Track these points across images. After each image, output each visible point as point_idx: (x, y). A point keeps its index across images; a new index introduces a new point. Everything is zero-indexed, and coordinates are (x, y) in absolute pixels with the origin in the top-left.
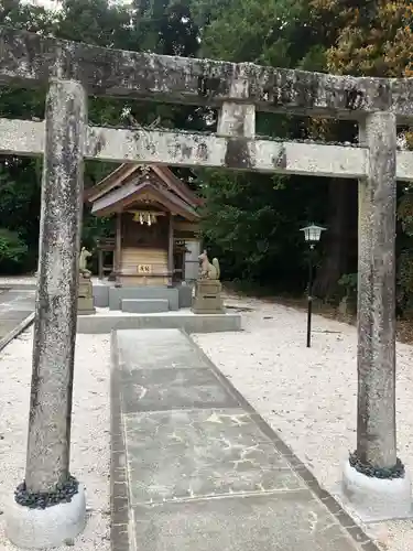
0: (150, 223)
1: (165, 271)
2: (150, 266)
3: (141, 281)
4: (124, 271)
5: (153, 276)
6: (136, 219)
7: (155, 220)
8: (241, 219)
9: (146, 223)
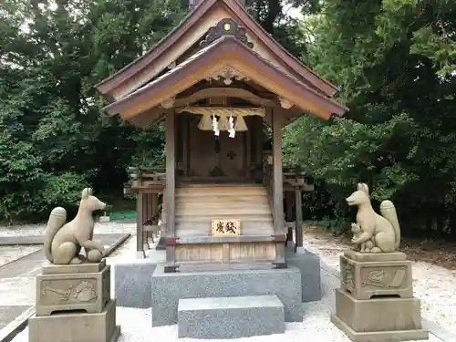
0: (232, 135)
1: (267, 231)
2: (237, 223)
3: (218, 255)
4: (184, 235)
5: (245, 243)
6: (204, 126)
7: (243, 127)
8: (362, 136)
9: (225, 133)
